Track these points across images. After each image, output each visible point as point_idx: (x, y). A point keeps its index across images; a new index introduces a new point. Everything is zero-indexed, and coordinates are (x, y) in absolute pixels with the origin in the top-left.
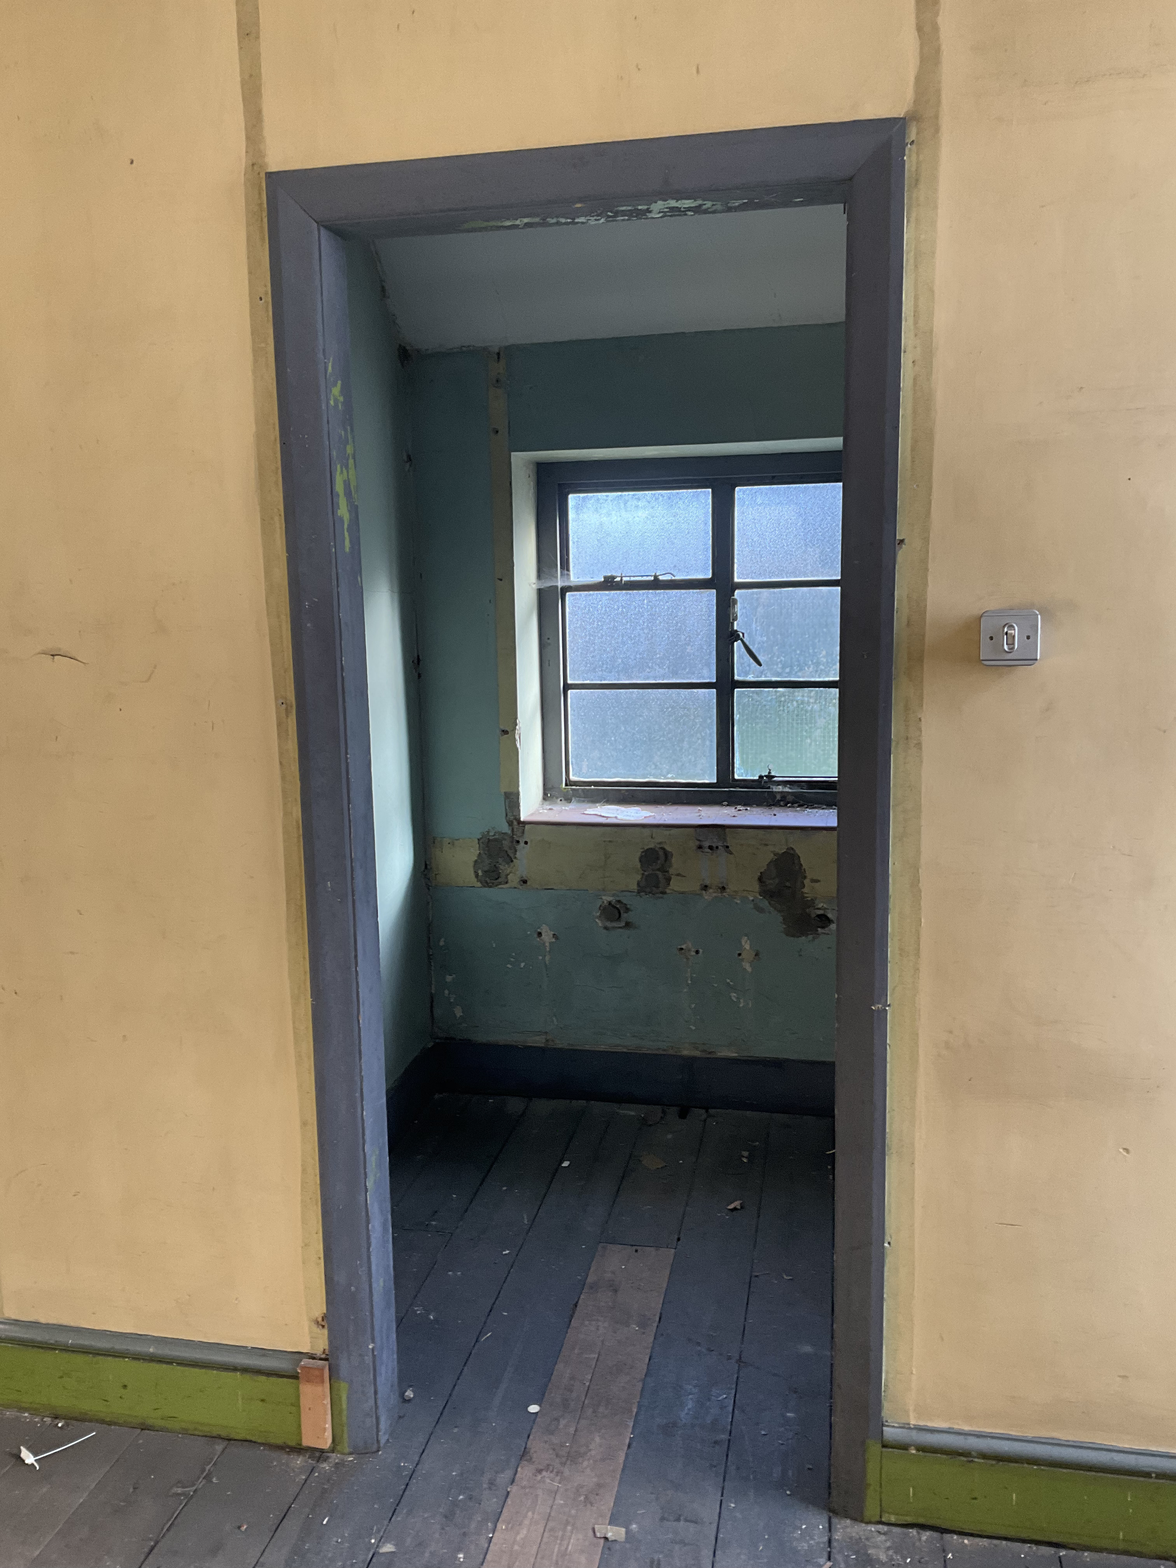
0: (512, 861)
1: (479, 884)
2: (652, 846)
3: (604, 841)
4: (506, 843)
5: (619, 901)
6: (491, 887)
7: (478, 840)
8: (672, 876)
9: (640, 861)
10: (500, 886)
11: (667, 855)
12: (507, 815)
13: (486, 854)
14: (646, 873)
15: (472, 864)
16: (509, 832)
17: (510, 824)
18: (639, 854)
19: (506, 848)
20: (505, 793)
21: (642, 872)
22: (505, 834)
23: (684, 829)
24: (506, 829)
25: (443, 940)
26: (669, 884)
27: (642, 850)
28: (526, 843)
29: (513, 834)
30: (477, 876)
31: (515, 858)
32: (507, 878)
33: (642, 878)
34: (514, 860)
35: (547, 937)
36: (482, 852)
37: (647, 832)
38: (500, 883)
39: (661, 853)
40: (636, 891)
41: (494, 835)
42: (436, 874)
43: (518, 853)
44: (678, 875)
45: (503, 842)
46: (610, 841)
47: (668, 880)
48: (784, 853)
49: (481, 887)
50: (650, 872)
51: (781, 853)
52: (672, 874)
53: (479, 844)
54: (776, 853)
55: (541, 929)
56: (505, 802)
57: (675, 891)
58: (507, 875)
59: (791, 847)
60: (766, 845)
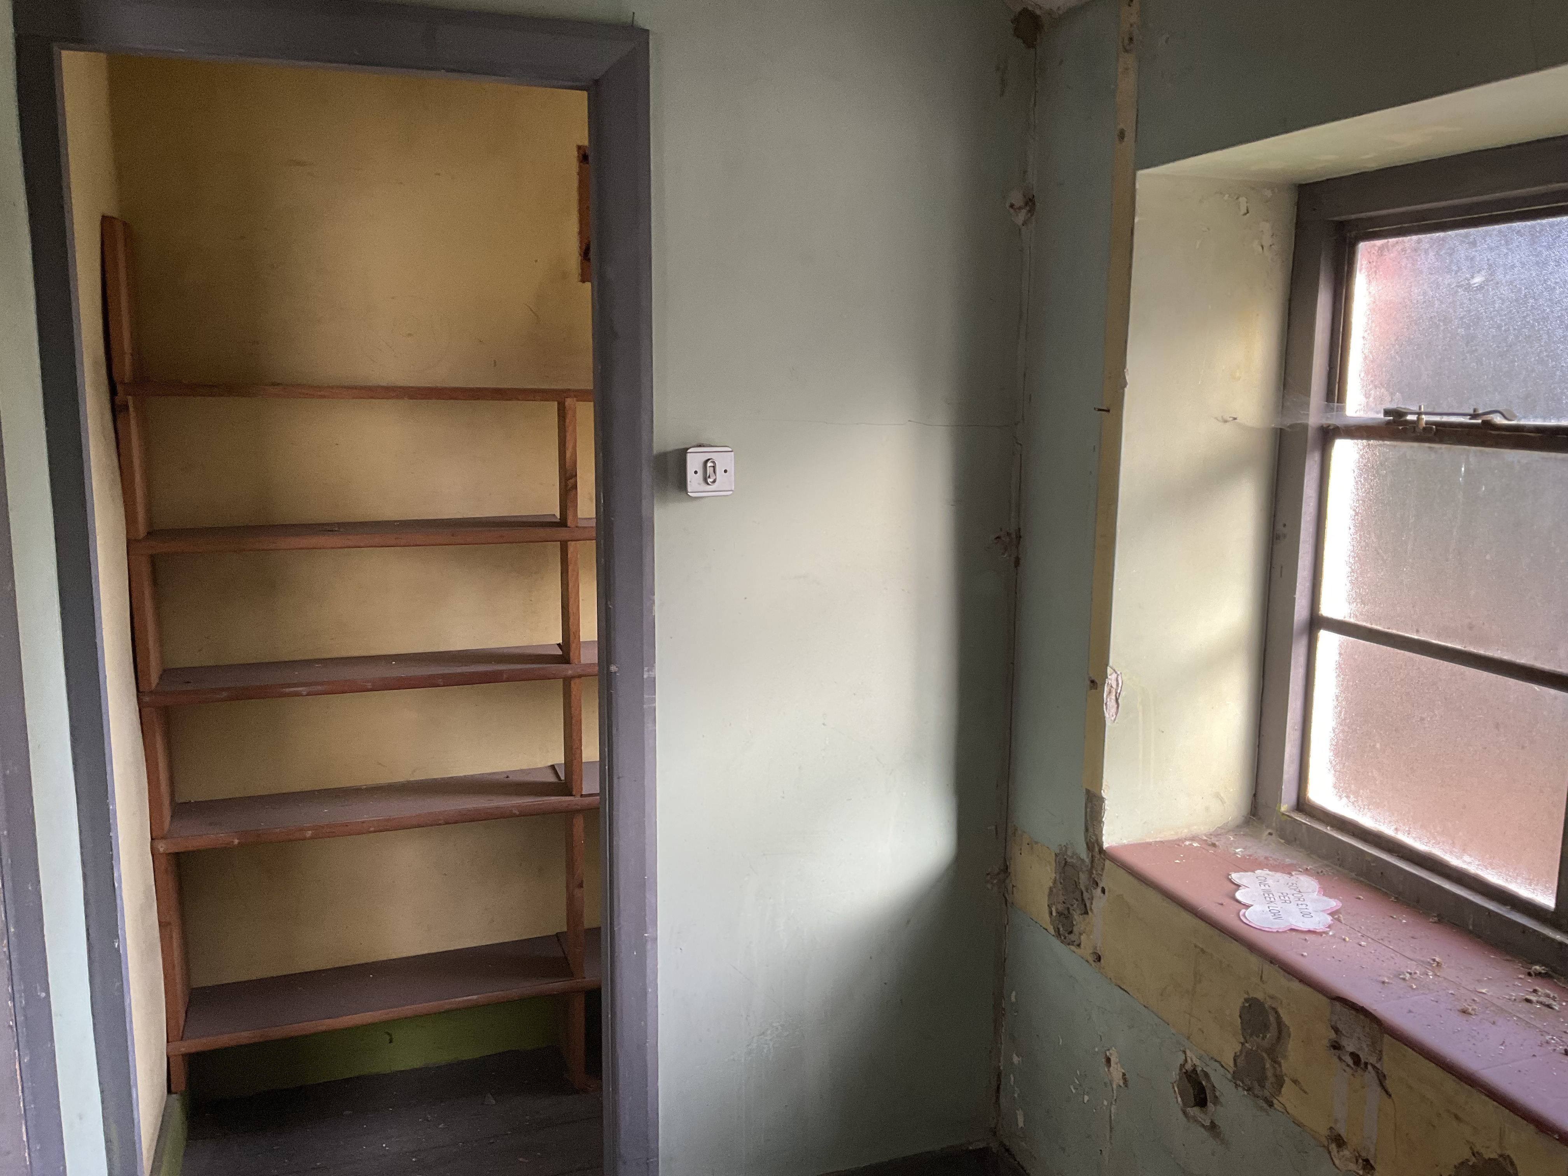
0: (1086, 913)
1: (1051, 929)
2: (1260, 996)
3: (1196, 946)
4: (1083, 878)
5: (1206, 1075)
6: (1062, 942)
7: (1056, 854)
8: (1286, 1078)
9: (1240, 1017)
10: (1072, 947)
11: (1281, 1030)
12: (1087, 830)
13: (1061, 883)
14: (1247, 1045)
15: (1047, 891)
16: (1087, 860)
17: (1090, 846)
18: (1240, 1002)
19: (1082, 887)
20: (1087, 790)
21: (1242, 1040)
22: (1083, 860)
23: (1309, 989)
24: (1084, 854)
25: (1014, 994)
26: (1280, 1091)
27: (1246, 996)
28: (1103, 891)
29: (1092, 868)
30: (1051, 913)
31: (1091, 909)
32: (1080, 938)
33: (1241, 1051)
34: (1089, 912)
35: (1116, 1072)
36: (1058, 878)
37: (1254, 962)
38: (1071, 943)
39: (1272, 1018)
40: (1231, 1071)
41: (1072, 857)
42: (1013, 886)
43: (1094, 901)
44: (1295, 1082)
45: (1080, 873)
46: (1202, 950)
47: (1280, 1082)
48: (1490, 1159)
49: (1053, 936)
50: (1254, 1049)
51: (1486, 1157)
52: (1286, 1074)
53: (1056, 861)
54: (1477, 1153)
55: (1111, 1054)
56: (1086, 807)
57: (1288, 1113)
58: (1081, 934)
59: (1508, 1156)
60: (1457, 1117)
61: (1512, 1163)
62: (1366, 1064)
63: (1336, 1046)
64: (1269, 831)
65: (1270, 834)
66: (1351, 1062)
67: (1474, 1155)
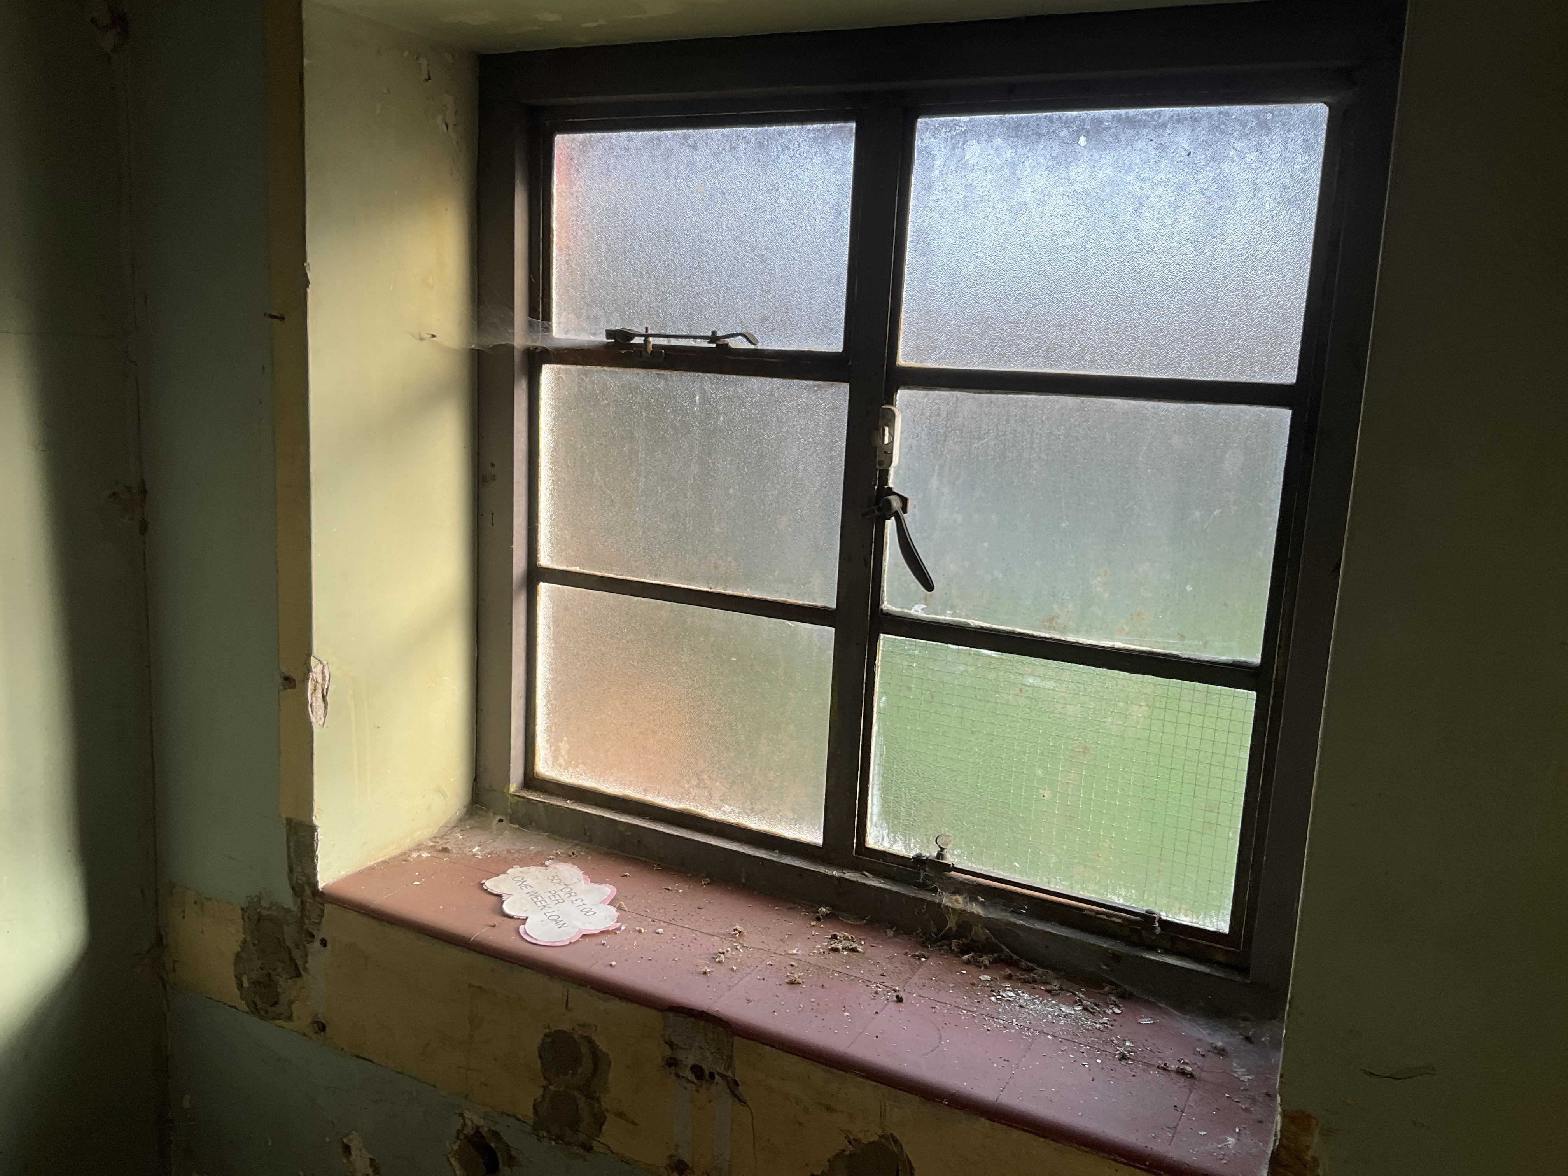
0: (299, 975)
1: (243, 1005)
2: (566, 1026)
3: (470, 986)
4: (290, 933)
5: (496, 1135)
6: (262, 1018)
7: (243, 909)
8: (607, 1114)
9: (540, 1057)
10: (277, 1022)
11: (599, 1061)
12: (291, 870)
13: (254, 945)
14: (551, 1087)
15: (231, 958)
16: (295, 909)
17: (297, 891)
18: (538, 1039)
19: (289, 944)
20: (287, 819)
21: (545, 1083)
22: (288, 911)
23: (632, 1006)
24: (288, 900)
25: (187, 1097)
26: (600, 1130)
27: (547, 1031)
28: (324, 943)
29: (302, 917)
30: (240, 985)
31: (305, 969)
32: (290, 1007)
33: (543, 1096)
34: (303, 973)
35: (360, 1159)
36: (248, 938)
37: (556, 989)
38: (279, 1017)
39: (585, 1049)
40: (531, 1122)
41: (270, 908)
42: (175, 961)
43: (310, 958)
44: (621, 1115)
45: (285, 926)
46: (480, 988)
47: (599, 1121)
48: (869, 1143)
49: (247, 1013)
50: (561, 1089)
51: (865, 1141)
52: (607, 1110)
53: (243, 918)
54: (855, 1139)
55: (350, 1140)
56: (288, 841)
57: (612, 1152)
58: (291, 1003)
59: (892, 1135)
60: (829, 1108)
61: (896, 1141)
62: (712, 1075)
63: (672, 1063)
64: (498, 818)
65: (501, 821)
66: (690, 1076)
67: (850, 1142)
